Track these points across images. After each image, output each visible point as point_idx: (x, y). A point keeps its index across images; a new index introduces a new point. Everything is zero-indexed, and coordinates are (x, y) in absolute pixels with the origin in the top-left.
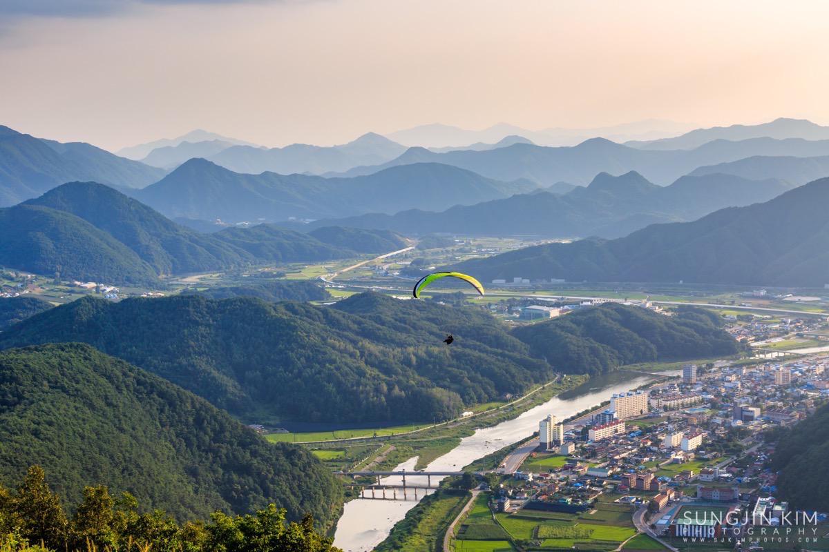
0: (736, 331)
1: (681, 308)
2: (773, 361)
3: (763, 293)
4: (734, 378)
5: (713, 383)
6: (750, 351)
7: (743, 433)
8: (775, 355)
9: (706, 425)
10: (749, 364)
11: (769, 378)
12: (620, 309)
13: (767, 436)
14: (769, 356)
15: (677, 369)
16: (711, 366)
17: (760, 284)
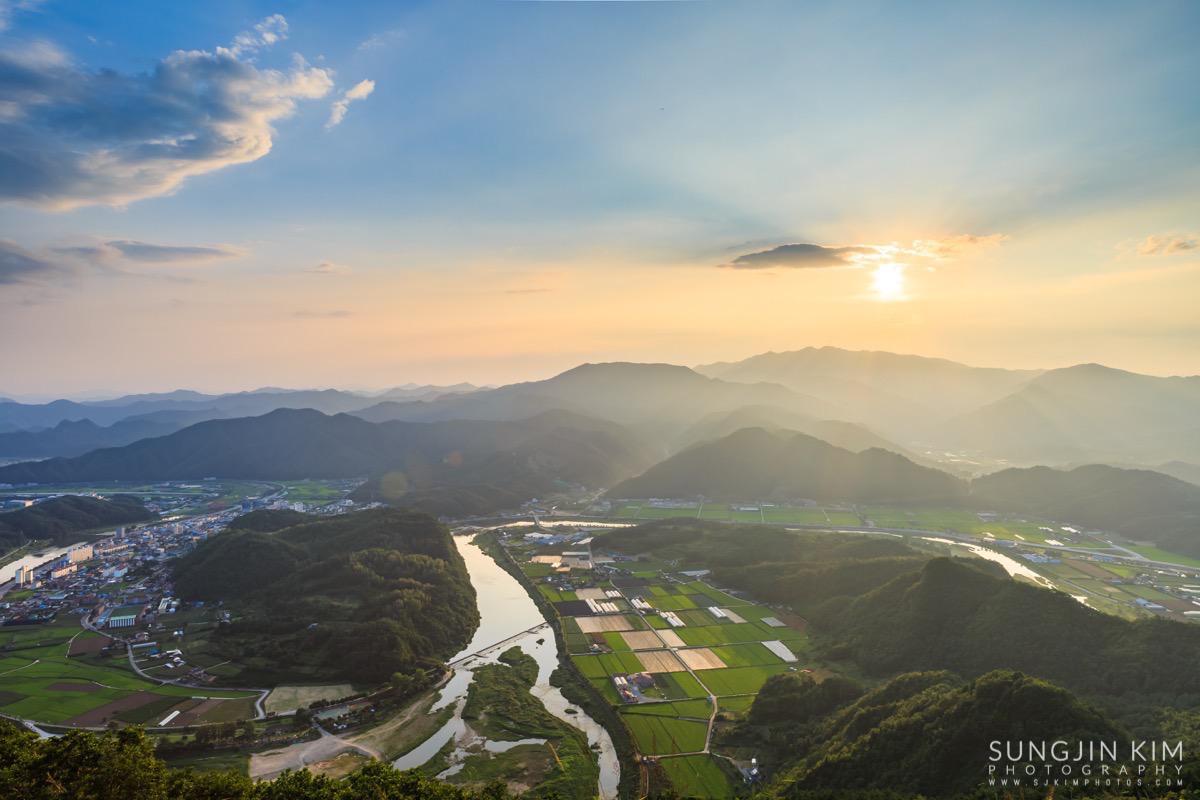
0: (151, 507)
1: (116, 495)
2: (172, 522)
3: (168, 484)
4: (148, 533)
5: (135, 537)
6: (160, 517)
7: (154, 563)
8: (174, 518)
9: (131, 561)
10: (158, 525)
11: (170, 532)
12: (75, 498)
13: (168, 564)
14: (171, 519)
15: (113, 530)
16: (134, 527)
17: (165, 480)
